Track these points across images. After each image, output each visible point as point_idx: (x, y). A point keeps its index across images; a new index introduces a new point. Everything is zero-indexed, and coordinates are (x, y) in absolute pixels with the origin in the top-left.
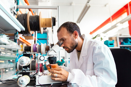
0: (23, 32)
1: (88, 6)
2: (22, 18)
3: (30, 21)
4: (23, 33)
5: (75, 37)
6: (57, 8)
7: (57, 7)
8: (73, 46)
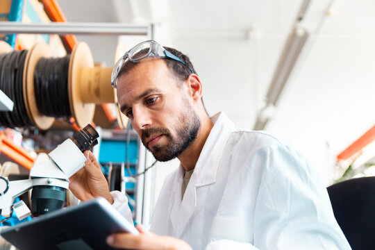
0: (8, 116)
1: (300, 32)
2: (8, 65)
3: (37, 76)
4: (9, 120)
5: (193, 95)
6: (149, 32)
7: (146, 28)
8: (186, 128)
